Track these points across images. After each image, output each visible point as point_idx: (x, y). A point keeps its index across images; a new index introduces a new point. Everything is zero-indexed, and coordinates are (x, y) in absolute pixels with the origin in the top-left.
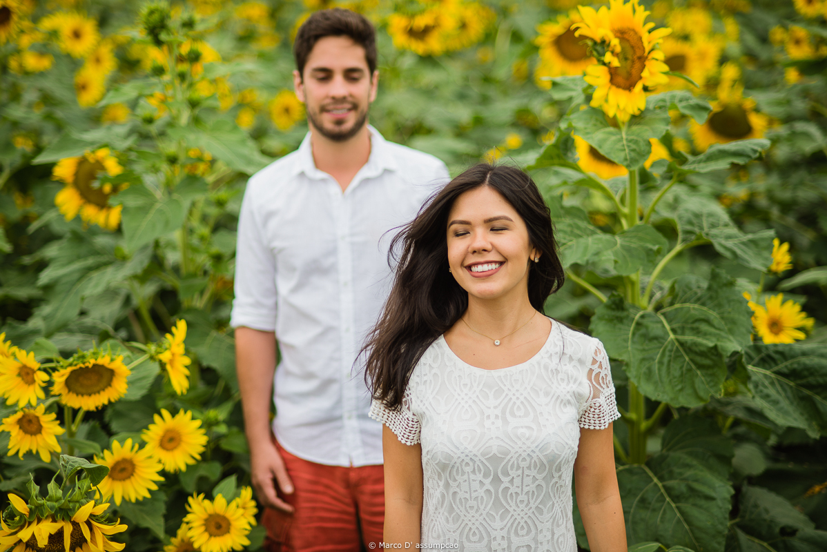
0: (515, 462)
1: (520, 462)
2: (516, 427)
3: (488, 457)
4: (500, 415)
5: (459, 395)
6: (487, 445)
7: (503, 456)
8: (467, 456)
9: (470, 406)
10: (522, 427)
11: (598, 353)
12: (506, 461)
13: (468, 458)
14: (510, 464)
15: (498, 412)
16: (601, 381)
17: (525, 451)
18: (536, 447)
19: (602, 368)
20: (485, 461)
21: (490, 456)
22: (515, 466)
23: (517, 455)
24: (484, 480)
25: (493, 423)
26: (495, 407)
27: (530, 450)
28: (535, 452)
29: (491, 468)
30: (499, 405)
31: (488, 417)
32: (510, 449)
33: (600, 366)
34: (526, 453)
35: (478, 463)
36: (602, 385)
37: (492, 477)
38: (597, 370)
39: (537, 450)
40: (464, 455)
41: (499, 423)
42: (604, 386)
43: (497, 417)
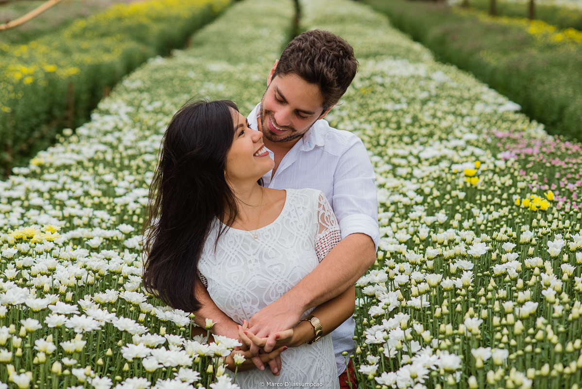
0: (274, 290)
1: (277, 290)
2: (271, 266)
3: (253, 289)
4: (258, 259)
5: (228, 249)
6: (251, 280)
7: (264, 287)
8: (237, 290)
9: (236, 256)
10: (275, 265)
11: (321, 199)
12: (267, 290)
13: (239, 292)
14: (270, 292)
15: (256, 257)
16: (325, 220)
17: (279, 281)
18: (288, 277)
19: (325, 210)
20: (251, 293)
21: (254, 288)
22: (275, 293)
23: (274, 285)
24: (253, 306)
25: (254, 265)
26: (254, 255)
27: (283, 280)
28: (286, 281)
29: (257, 297)
30: (257, 252)
31: (250, 261)
32: (268, 281)
33: (324, 209)
34: (281, 283)
35: (246, 294)
36: (327, 222)
37: (258, 303)
38: (322, 212)
39: (288, 280)
40: (235, 290)
41: (258, 264)
42: (329, 224)
43: (256, 261)
